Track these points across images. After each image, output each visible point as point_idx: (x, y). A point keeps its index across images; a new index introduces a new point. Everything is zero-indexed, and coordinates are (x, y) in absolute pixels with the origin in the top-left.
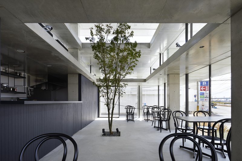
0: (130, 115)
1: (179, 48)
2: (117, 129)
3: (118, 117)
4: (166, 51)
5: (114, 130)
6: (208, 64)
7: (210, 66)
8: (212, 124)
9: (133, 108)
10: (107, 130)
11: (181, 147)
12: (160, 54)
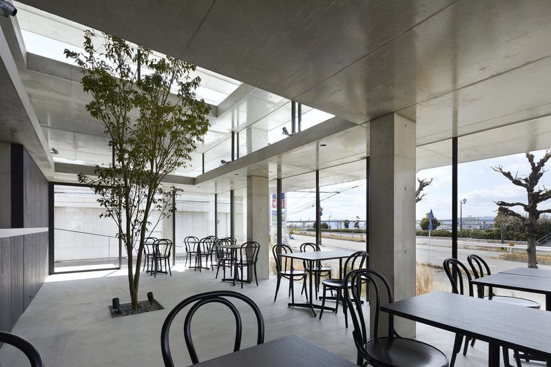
0: (160, 260)
1: (286, 136)
2: (150, 295)
3: (118, 269)
4: (245, 131)
5: (142, 297)
6: (315, 168)
7: (317, 172)
8: (344, 260)
9: (167, 244)
10: (125, 299)
11: (289, 305)
12: (233, 133)
